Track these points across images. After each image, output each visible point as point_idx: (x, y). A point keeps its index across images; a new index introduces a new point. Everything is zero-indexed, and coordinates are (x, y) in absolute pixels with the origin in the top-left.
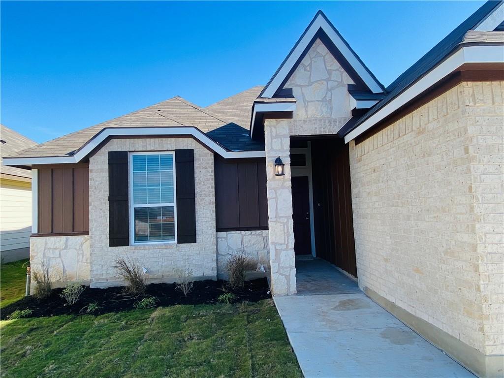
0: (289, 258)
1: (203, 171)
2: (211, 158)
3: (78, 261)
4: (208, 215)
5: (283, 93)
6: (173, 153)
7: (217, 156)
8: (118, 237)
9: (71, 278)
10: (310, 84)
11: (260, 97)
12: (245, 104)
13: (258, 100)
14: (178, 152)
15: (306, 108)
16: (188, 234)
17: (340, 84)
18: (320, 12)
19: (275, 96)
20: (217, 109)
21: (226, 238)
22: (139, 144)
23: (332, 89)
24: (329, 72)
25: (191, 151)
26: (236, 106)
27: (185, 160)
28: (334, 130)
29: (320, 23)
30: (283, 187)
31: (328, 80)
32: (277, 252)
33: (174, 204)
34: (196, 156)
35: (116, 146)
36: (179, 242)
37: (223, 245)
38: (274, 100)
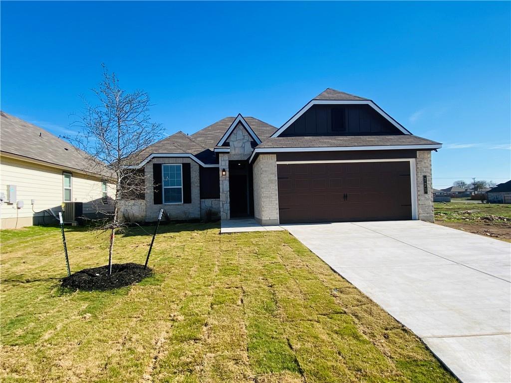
0: (227, 206)
1: (194, 172)
2: (198, 167)
3: (139, 211)
4: (197, 192)
5: (226, 144)
6: (181, 165)
7: (200, 166)
8: (158, 200)
9: (137, 218)
10: (237, 140)
11: (216, 146)
12: (219, 131)
13: (216, 147)
14: (183, 164)
15: (235, 149)
16: (188, 200)
17: (248, 141)
18: (240, 114)
19: (222, 146)
20: (202, 134)
21: (205, 202)
22: (166, 160)
23: (245, 142)
24: (244, 136)
25: (190, 164)
26: (213, 132)
27: (187, 167)
28: (246, 159)
29: (240, 118)
30: (225, 180)
31: (243, 139)
32: (223, 204)
33: (182, 187)
34: (191, 166)
35: (156, 161)
36: (184, 203)
37: (203, 205)
38: (222, 147)
